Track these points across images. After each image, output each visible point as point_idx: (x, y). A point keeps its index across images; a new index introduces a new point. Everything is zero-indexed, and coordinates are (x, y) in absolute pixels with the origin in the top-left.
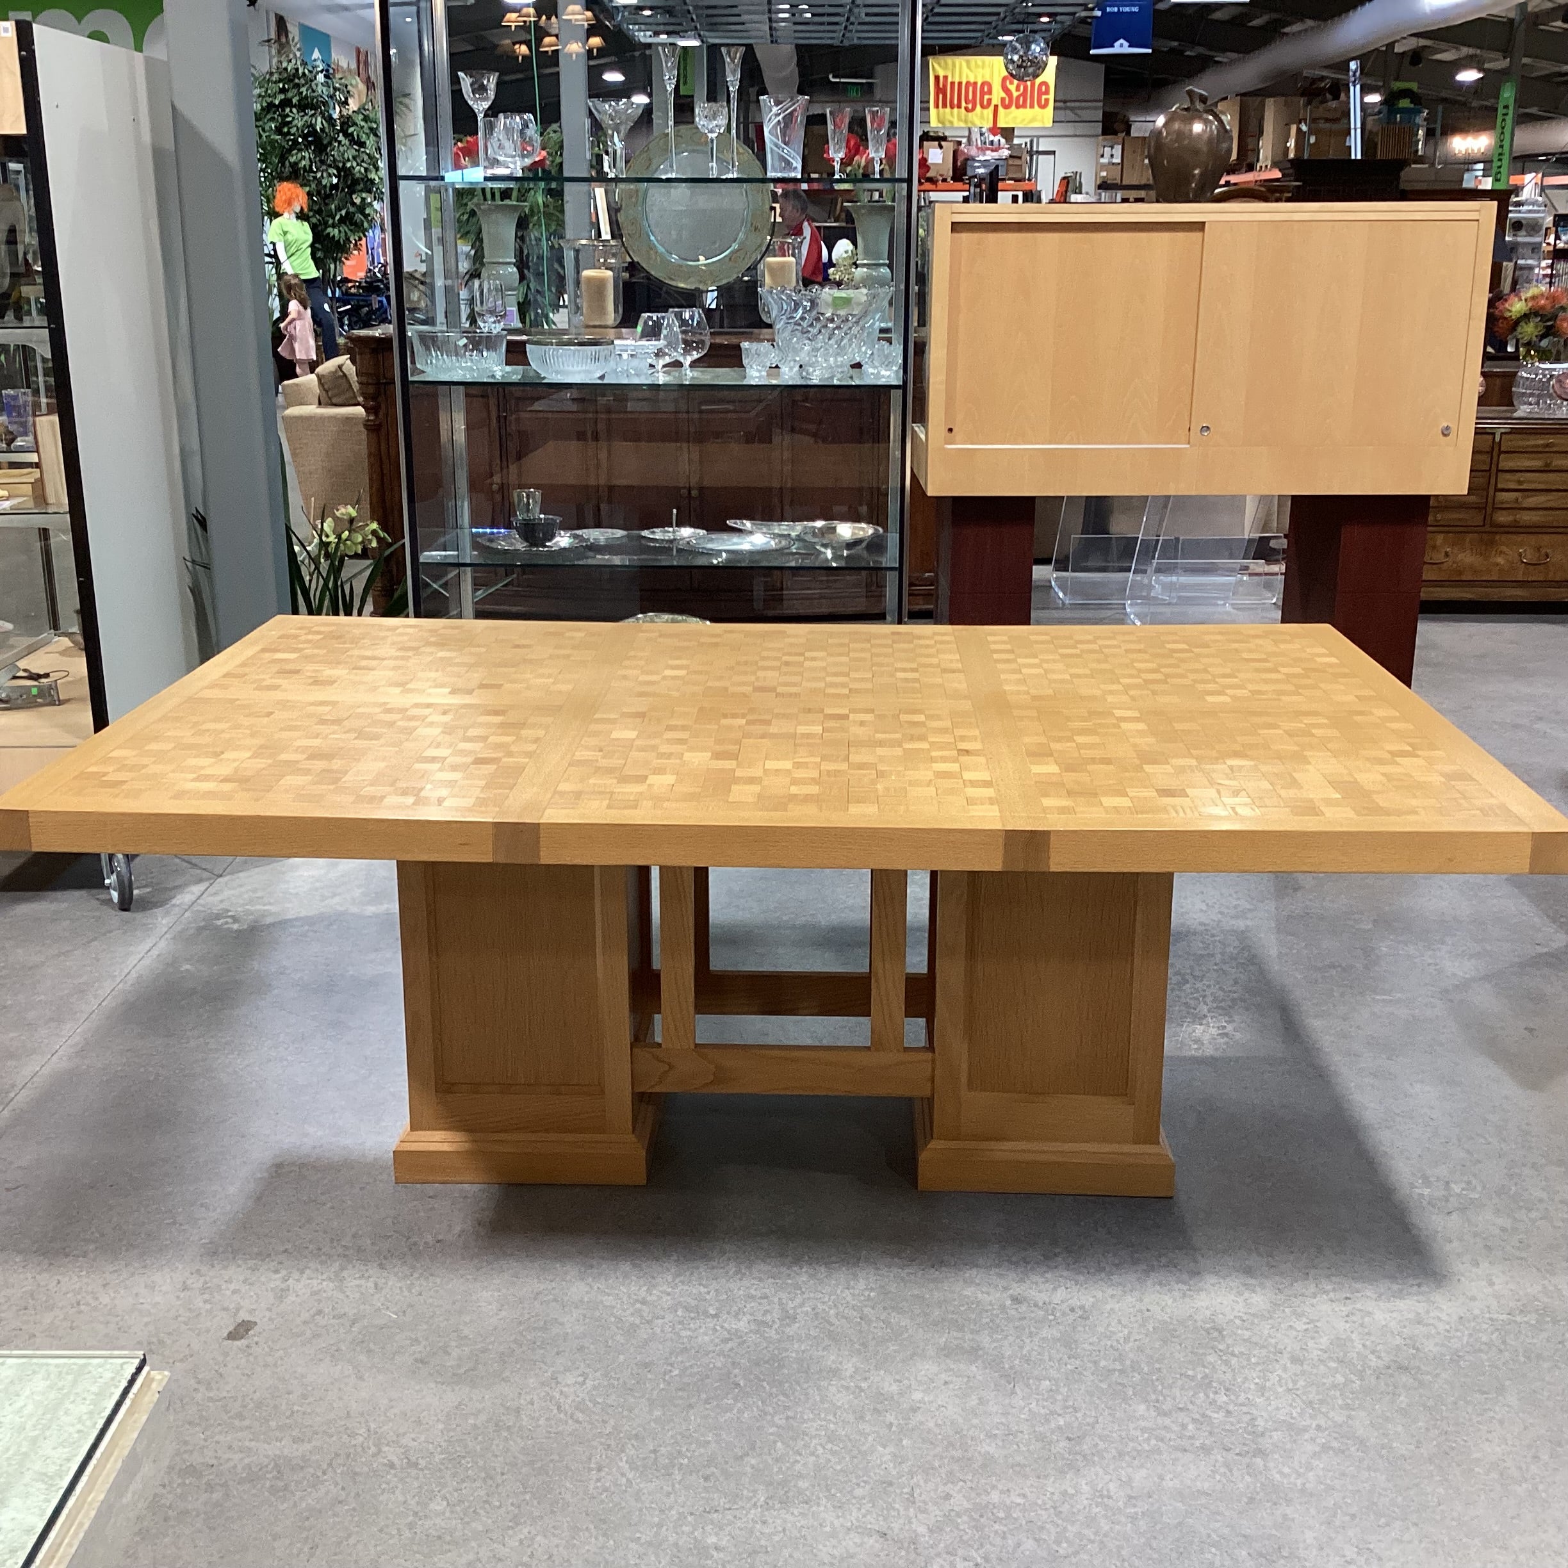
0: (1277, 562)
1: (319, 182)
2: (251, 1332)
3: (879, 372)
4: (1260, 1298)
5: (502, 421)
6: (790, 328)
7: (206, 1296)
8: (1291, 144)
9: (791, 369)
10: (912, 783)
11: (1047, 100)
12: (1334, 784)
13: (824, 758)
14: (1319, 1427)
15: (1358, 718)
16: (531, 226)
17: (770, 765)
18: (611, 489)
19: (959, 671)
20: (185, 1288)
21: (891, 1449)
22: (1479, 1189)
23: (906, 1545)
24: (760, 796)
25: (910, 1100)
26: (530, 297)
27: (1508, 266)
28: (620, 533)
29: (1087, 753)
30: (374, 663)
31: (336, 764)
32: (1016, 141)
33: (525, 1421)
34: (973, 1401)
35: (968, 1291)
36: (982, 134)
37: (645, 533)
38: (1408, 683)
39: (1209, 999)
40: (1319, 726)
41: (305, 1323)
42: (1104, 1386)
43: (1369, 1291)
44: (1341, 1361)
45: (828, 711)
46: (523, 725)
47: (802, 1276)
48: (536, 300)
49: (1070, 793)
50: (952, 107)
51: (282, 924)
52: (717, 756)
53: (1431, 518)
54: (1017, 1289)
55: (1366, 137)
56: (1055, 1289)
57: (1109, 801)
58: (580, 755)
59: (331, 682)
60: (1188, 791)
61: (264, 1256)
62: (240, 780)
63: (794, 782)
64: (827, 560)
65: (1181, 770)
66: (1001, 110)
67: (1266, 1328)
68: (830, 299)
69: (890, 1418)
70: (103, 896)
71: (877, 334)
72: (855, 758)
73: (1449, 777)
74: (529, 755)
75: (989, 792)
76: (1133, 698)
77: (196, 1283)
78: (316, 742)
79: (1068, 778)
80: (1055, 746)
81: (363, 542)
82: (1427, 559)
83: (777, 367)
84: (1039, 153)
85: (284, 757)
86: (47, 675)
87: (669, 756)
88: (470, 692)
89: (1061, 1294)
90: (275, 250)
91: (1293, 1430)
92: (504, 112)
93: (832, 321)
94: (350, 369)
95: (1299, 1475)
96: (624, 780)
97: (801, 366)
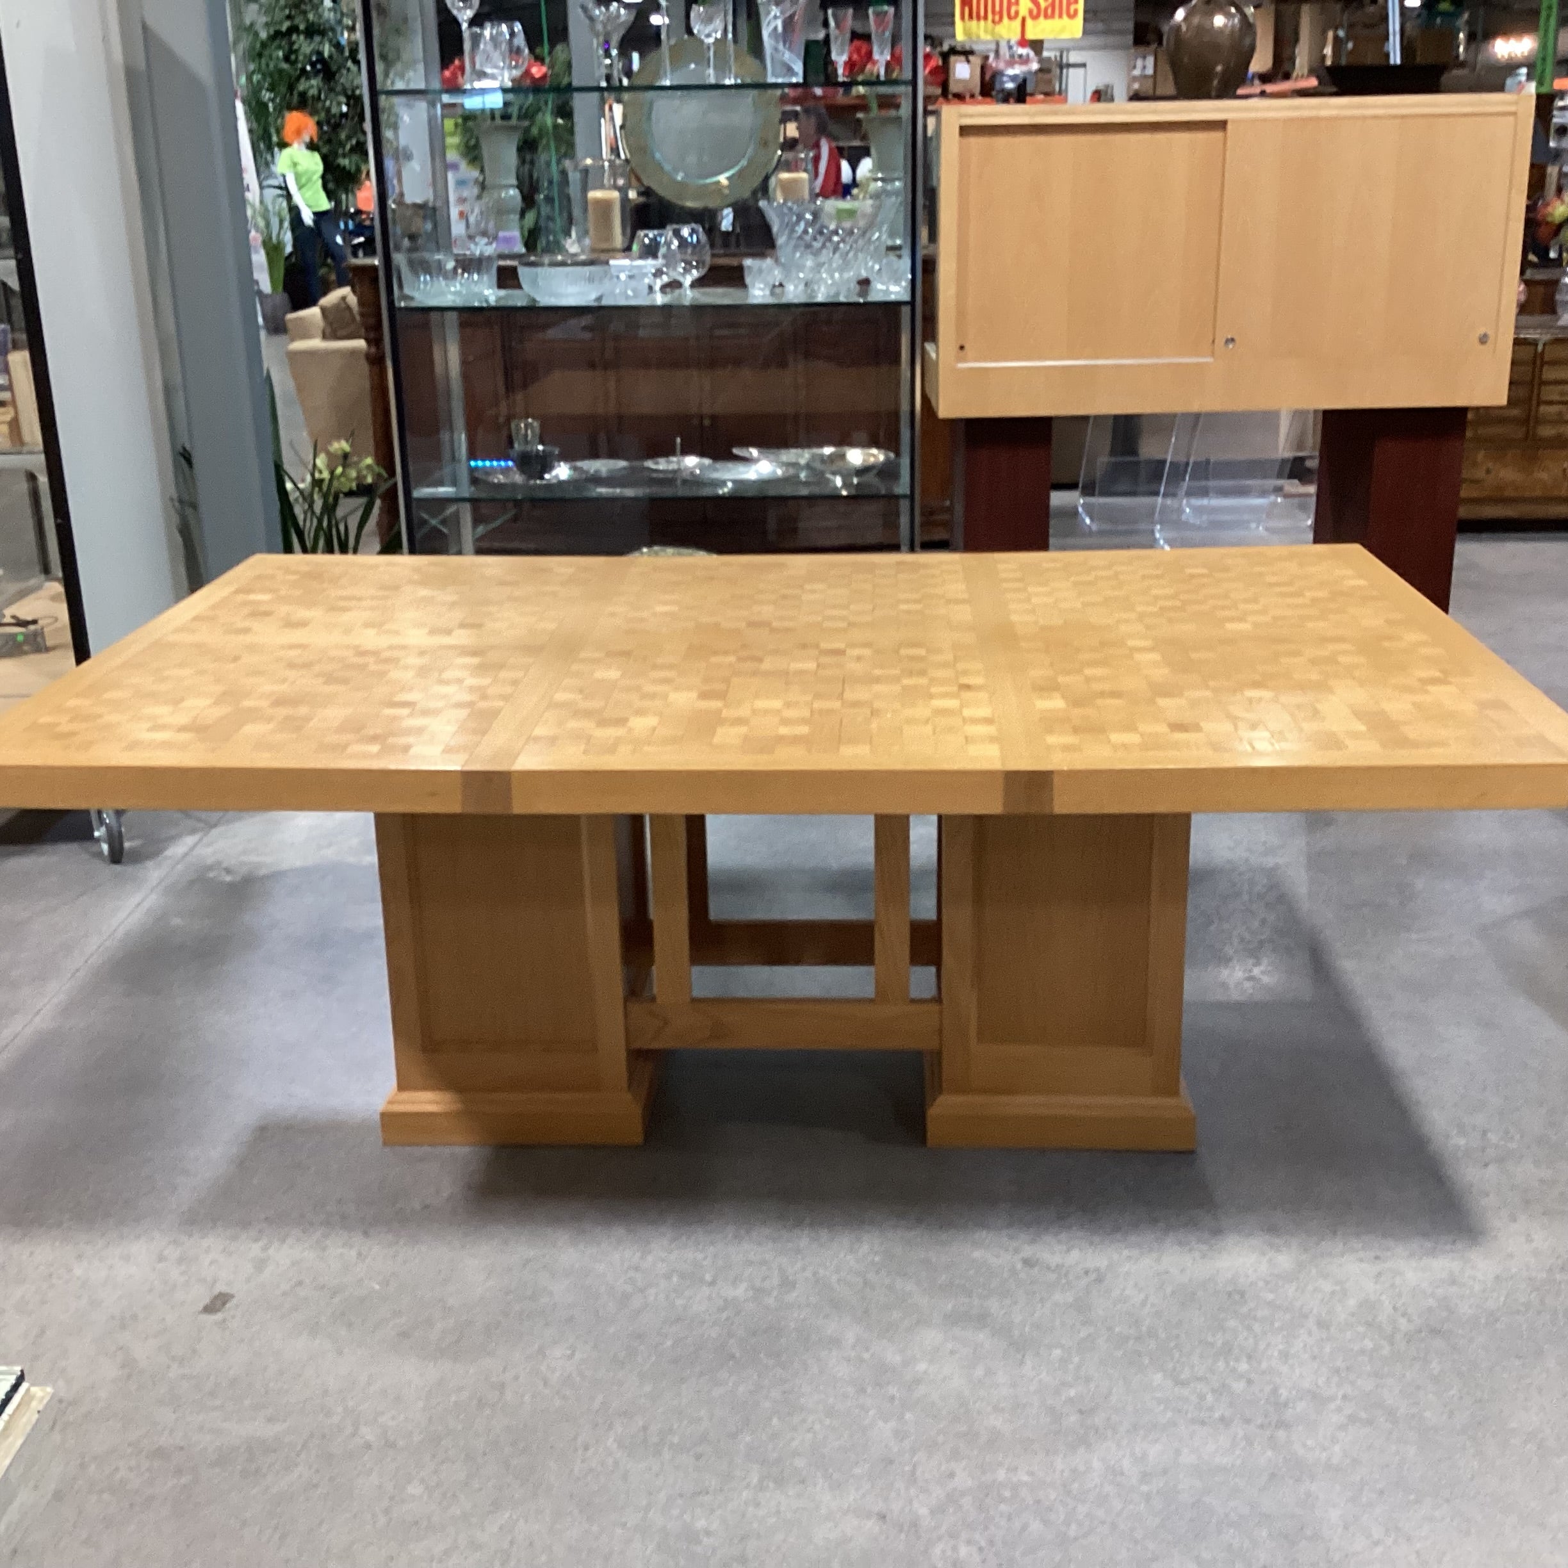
0: (1310, 482)
1: (328, 110)
2: (228, 1306)
3: (888, 289)
4: (1285, 1259)
5: (506, 349)
6: (793, 242)
7: (183, 1268)
8: (1328, 51)
9: (796, 287)
10: (910, 721)
11: (1076, 11)
12: (1358, 714)
13: (818, 696)
14: (1345, 1397)
15: (1386, 644)
16: (540, 149)
17: (761, 704)
18: (620, 418)
19: (963, 601)
20: (161, 1258)
21: (892, 1424)
22: (1518, 1137)
23: (906, 1528)
24: (746, 738)
25: (919, 1054)
26: (542, 223)
27: (1552, 171)
28: (622, 464)
29: (1097, 687)
30: (353, 603)
31: (303, 710)
32: (1045, 54)
33: (509, 1396)
34: (979, 1372)
35: (977, 1254)
36: (1010, 48)
37: (650, 464)
38: (1445, 609)
39: (1236, 941)
40: (1345, 652)
41: (284, 1294)
42: (1119, 1353)
43: (1400, 1249)
44: (1369, 1325)
45: (824, 645)
46: (501, 666)
47: (804, 1239)
48: (547, 228)
49: (1076, 730)
50: (978, 18)
51: (276, 876)
52: (704, 696)
53: (1469, 434)
54: (1028, 1251)
55: (1405, 42)
56: (1068, 1251)
57: (1116, 737)
58: (561, 696)
59: (303, 624)
60: (1202, 724)
61: (245, 1224)
62: (198, 729)
63: (785, 722)
64: (837, 488)
65: (1194, 704)
66: (1029, 22)
67: (1291, 1290)
68: (833, 212)
69: (892, 1390)
70: (94, 848)
71: (883, 249)
72: (849, 695)
73: (1483, 705)
74: (505, 698)
75: (991, 730)
76: (1148, 627)
77: (173, 1253)
78: (283, 688)
79: (1076, 712)
80: (1061, 679)
81: (358, 478)
82: (1465, 474)
83: (781, 285)
84: (1069, 66)
85: (247, 703)
86: (34, 622)
87: (653, 696)
88: (448, 632)
89: (1075, 1254)
90: (285, 182)
91: (1318, 1399)
92: (491, 20)
93: (836, 233)
94: (353, 300)
95: (1324, 1449)
96: (603, 723)
97: (806, 285)
